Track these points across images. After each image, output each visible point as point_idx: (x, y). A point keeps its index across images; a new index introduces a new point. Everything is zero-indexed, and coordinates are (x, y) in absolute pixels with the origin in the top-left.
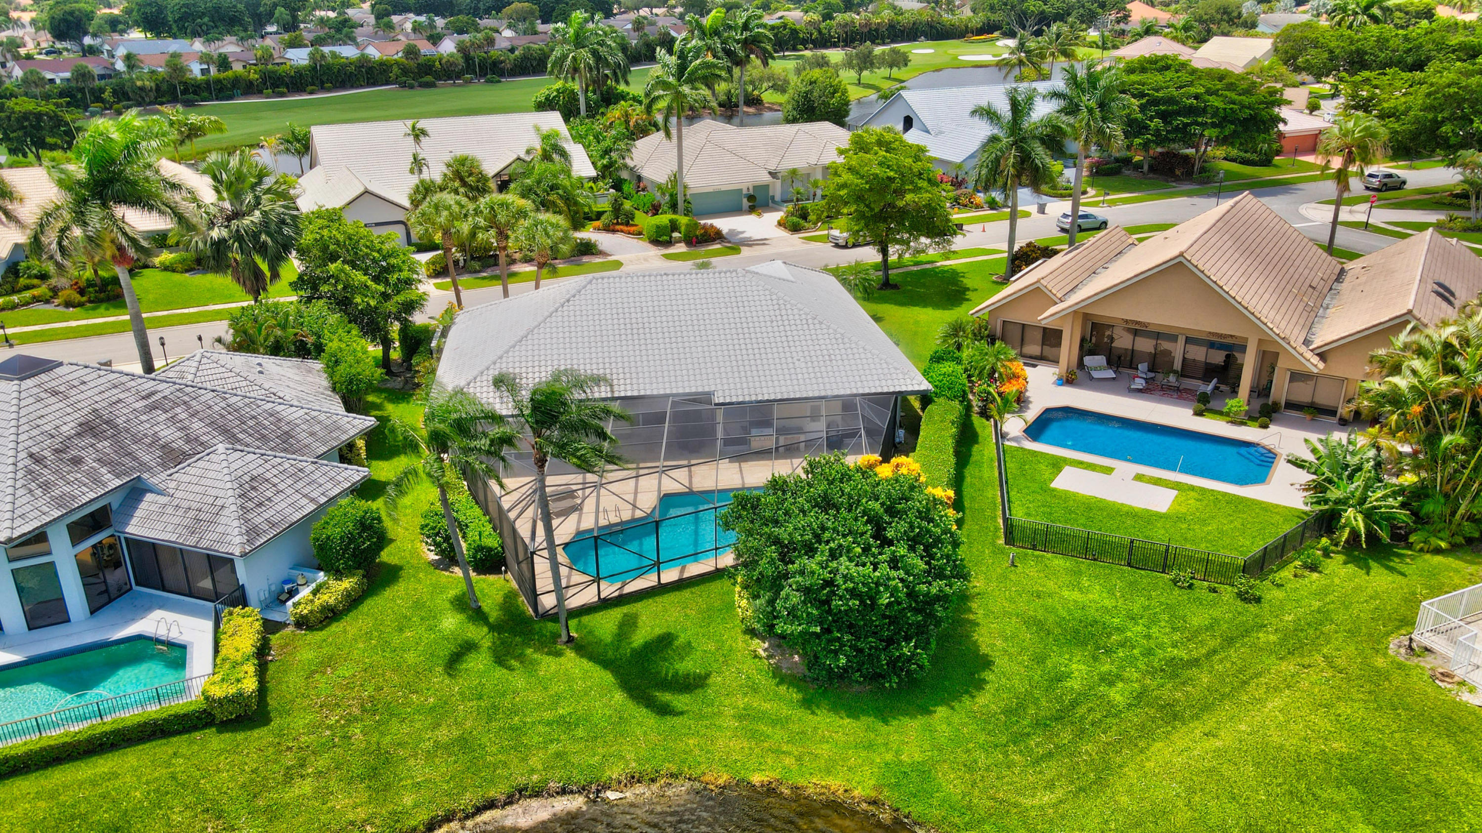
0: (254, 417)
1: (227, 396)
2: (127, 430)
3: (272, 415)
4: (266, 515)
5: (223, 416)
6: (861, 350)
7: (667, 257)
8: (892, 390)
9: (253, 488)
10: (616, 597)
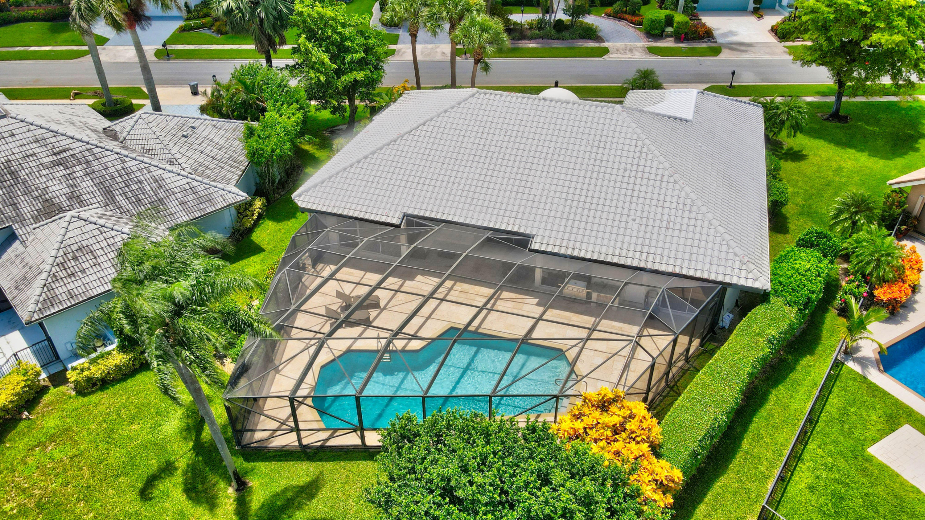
0: (140, 182)
1: (127, 159)
2: (24, 182)
3: (156, 181)
4: (71, 286)
5: (113, 178)
6: (706, 224)
7: (652, 51)
8: (720, 278)
9: (75, 258)
10: (317, 448)
